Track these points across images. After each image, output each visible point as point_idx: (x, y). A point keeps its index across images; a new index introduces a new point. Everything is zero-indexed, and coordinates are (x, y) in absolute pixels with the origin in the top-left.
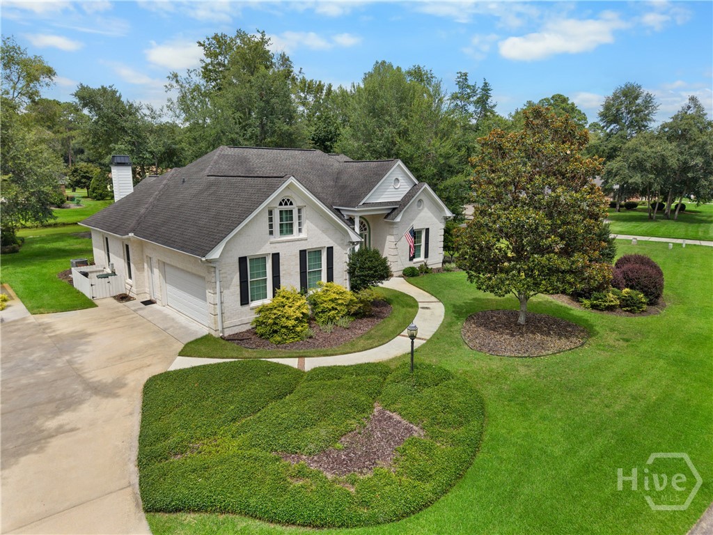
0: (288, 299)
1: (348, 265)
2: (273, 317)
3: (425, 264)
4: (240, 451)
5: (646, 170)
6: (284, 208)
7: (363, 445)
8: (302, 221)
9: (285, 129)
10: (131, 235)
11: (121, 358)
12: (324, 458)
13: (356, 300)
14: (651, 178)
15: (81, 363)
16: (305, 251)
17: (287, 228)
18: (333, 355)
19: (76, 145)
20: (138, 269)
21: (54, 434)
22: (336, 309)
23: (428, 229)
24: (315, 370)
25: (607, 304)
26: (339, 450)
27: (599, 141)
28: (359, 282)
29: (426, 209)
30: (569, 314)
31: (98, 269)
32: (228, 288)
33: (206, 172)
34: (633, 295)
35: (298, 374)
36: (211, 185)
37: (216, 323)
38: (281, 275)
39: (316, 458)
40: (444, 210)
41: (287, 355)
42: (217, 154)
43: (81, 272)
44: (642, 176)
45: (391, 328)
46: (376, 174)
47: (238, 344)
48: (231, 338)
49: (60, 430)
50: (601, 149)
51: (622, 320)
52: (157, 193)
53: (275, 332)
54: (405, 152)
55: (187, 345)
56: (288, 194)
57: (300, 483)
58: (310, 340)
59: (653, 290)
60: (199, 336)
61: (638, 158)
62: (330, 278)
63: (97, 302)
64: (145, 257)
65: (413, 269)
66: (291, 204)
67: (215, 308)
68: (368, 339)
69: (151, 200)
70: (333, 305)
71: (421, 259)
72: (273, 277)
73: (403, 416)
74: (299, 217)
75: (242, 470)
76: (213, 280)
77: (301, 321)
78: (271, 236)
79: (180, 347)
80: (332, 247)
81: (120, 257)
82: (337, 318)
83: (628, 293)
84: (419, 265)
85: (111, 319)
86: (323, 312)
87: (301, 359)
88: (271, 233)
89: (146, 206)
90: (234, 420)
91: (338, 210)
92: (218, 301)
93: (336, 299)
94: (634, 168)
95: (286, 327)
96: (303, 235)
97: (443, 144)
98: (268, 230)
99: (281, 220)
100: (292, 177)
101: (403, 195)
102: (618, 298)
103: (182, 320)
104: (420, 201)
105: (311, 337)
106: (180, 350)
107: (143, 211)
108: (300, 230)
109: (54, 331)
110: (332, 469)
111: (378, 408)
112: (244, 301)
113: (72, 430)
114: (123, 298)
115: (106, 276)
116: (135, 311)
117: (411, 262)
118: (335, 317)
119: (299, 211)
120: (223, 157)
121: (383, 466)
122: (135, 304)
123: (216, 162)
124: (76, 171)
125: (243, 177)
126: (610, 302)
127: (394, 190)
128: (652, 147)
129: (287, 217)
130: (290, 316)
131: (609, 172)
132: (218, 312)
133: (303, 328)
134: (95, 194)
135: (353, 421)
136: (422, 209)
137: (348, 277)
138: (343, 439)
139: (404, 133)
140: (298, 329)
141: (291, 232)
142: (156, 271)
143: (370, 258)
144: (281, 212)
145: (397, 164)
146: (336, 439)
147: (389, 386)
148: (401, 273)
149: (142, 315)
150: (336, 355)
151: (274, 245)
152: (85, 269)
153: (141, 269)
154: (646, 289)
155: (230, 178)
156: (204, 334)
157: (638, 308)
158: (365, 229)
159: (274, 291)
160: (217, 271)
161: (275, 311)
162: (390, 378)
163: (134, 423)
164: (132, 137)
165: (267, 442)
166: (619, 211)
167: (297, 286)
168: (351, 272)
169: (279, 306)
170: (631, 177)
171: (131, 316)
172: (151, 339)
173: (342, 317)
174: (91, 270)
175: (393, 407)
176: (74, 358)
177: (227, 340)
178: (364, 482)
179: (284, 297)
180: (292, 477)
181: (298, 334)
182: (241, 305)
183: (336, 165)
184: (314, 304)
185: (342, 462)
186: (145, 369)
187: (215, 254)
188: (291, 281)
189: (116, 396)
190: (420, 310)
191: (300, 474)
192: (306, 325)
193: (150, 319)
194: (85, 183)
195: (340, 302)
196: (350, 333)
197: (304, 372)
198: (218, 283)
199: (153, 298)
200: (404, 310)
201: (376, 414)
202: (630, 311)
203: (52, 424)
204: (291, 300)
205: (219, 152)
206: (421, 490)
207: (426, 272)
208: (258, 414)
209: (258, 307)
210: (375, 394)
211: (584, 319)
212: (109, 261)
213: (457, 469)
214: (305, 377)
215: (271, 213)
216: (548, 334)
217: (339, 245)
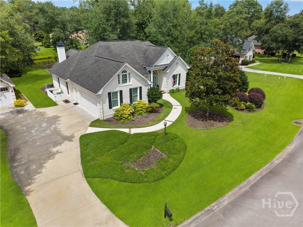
0: (125, 107)
1: (147, 93)
2: (120, 114)
3: (178, 87)
4: (111, 161)
5: (278, 41)
6: (124, 74)
7: (147, 160)
8: (130, 78)
9: (125, 22)
10: (68, 80)
11: (70, 127)
12: (135, 164)
13: (150, 107)
14: (280, 45)
15: (59, 129)
16: (131, 89)
17: (125, 81)
18: (140, 128)
19: (34, 20)
20: (71, 92)
21: (56, 153)
22: (142, 110)
23: (180, 74)
24: (134, 134)
25: (241, 108)
26: (140, 161)
27: (262, 25)
28: (151, 100)
29: (179, 66)
30: (226, 111)
31: (56, 89)
32: (105, 103)
33: (94, 54)
34: (250, 105)
35: (129, 135)
36: (96, 61)
37: (101, 115)
38: (123, 98)
39: (133, 164)
40: (187, 66)
41: (125, 127)
42: (98, 45)
43: (50, 91)
44: (276, 44)
45: (161, 117)
46: (160, 53)
47: (109, 122)
48: (107, 120)
49: (58, 152)
50: (262, 29)
51: (245, 115)
52: (76, 61)
53: (121, 119)
54: (175, 35)
55: (92, 123)
56: (125, 69)
57: (128, 171)
58: (133, 122)
59: (259, 103)
60: (96, 119)
61: (275, 36)
62: (141, 98)
63: (58, 103)
64: (74, 87)
65: (173, 90)
66: (126, 72)
67: (100, 110)
68: (153, 122)
69: (74, 65)
70: (141, 109)
71: (177, 86)
72: (120, 99)
73: (160, 151)
74: (129, 77)
75: (112, 167)
76: (100, 101)
77: (130, 115)
78: (119, 84)
79: (89, 123)
80: (141, 87)
81: (64, 86)
82: (143, 113)
83: (249, 104)
84: (176, 88)
85: (64, 111)
86: (138, 111)
87: (130, 129)
88: (119, 83)
89: (73, 67)
90: (109, 151)
91: (145, 68)
92: (101, 108)
93: (142, 107)
94: (273, 40)
95: (125, 117)
96: (131, 83)
97: (191, 32)
98: (118, 82)
99: (123, 78)
100: (126, 63)
101: (170, 61)
102: (245, 106)
103: (89, 112)
104: (177, 63)
105: (133, 121)
106: (89, 124)
107: (72, 69)
108: (130, 81)
109: (47, 115)
110: (138, 167)
111: (153, 147)
112: (110, 107)
113: (61, 152)
114: (67, 101)
115: (60, 93)
116: (72, 107)
117: (173, 87)
118: (142, 113)
119: (129, 74)
120: (100, 46)
121: (152, 166)
122: (71, 104)
123: (98, 49)
124: (36, 34)
125: (108, 59)
126: (242, 107)
127: (167, 59)
128: (282, 31)
129: (125, 77)
130: (126, 114)
131: (263, 41)
132: (102, 111)
133: (131, 118)
134: (45, 45)
135: (145, 152)
136: (178, 66)
137: (147, 97)
138: (141, 158)
139: (175, 26)
140: (129, 118)
141: (126, 82)
142: (78, 93)
143: (155, 91)
144: (122, 75)
145: (168, 49)
146: (140, 158)
147: (157, 140)
148: (169, 92)
149: (75, 109)
150: (142, 127)
151: (120, 87)
152: (51, 89)
153: (72, 92)
154: (256, 103)
155: (103, 59)
156: (97, 119)
157: (252, 110)
158: (155, 74)
159: (121, 104)
160: (101, 98)
161: (121, 112)
162: (158, 137)
163: (78, 151)
164: (61, 26)
165: (119, 158)
166: (267, 57)
167: (129, 102)
168: (149, 96)
169: (122, 110)
170: (272, 44)
171: (71, 110)
172: (79, 120)
173: (145, 113)
174: (53, 89)
175: (157, 147)
176: (57, 126)
177: (105, 121)
178: (146, 171)
179: (124, 107)
180: (126, 169)
181: (129, 120)
182: (109, 109)
183: (145, 46)
184: (135, 108)
185: (140, 165)
186: (79, 132)
187: (100, 93)
188: (126, 100)
189: (72, 141)
190: (173, 109)
191: (128, 168)
192: (132, 116)
193: (77, 111)
194: (41, 40)
195: (144, 107)
196: (147, 119)
197: (131, 134)
198: (101, 102)
199: (77, 102)
200: (167, 109)
201: (152, 149)
202: (249, 111)
203: (54, 150)
204: (126, 108)
205: (99, 44)
206: (162, 174)
207: (178, 91)
208: (116, 149)
209: (115, 109)
210: (152, 143)
211: (231, 114)
212: (60, 87)
213: (174, 168)
214: (131, 136)
215: (119, 76)
216: (216, 121)
217: (144, 85)
